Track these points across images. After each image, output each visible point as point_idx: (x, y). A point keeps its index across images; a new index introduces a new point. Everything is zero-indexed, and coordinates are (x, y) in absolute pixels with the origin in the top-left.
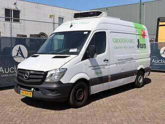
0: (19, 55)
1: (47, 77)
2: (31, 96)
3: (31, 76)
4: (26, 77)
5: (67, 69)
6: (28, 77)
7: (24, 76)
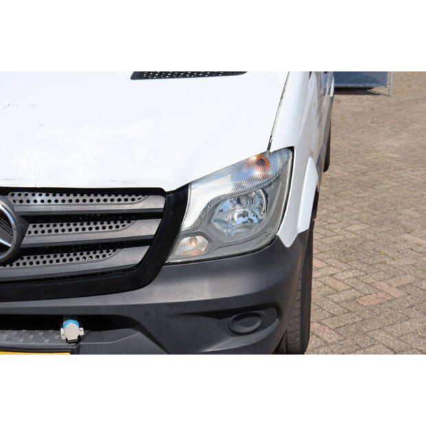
1: (188, 222)
3: (37, 236)
5: (292, 149)
6: (7, 248)
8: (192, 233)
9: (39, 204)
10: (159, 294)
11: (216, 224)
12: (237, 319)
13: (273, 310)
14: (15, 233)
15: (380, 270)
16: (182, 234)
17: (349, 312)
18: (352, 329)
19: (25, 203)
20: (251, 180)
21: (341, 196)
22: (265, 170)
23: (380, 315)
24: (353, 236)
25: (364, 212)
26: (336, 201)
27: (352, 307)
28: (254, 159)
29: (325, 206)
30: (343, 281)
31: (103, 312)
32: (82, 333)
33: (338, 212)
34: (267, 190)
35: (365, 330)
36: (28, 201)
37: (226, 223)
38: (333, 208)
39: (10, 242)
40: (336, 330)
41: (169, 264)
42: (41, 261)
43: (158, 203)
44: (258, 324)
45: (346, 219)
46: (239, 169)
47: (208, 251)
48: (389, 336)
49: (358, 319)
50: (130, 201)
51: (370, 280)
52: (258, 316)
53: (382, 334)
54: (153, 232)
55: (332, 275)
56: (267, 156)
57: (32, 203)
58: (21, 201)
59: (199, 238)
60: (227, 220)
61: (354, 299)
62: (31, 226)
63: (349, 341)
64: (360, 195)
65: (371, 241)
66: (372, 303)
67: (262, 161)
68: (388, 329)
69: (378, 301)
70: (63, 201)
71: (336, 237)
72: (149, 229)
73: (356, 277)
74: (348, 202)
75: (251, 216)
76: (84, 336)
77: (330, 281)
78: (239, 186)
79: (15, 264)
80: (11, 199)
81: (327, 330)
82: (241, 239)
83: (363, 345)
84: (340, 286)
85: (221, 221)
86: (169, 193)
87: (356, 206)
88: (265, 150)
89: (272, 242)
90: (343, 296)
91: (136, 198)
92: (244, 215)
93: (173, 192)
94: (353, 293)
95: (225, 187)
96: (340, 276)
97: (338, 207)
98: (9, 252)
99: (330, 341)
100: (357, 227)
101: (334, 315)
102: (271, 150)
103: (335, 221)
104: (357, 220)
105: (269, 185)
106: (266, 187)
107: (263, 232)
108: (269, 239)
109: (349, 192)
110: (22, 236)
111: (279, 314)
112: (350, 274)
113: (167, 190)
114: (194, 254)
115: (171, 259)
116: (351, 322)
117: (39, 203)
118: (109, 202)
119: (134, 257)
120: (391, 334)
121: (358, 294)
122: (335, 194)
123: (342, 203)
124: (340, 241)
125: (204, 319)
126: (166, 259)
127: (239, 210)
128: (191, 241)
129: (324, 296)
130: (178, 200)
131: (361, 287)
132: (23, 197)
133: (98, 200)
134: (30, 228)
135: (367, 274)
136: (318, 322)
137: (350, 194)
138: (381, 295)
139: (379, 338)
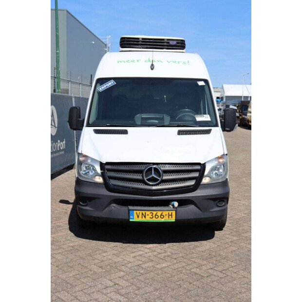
1: (206, 173)
2: (173, 220)
6: (159, 180)
7: (145, 179)
8: (207, 176)
9: (167, 168)
10: (199, 193)
12: (218, 202)
16: (204, 176)
20: (220, 162)
22: (223, 159)
34: (224, 165)
39: (159, 178)
41: (201, 185)
42: (167, 184)
43: (198, 167)
44: (224, 204)
50: (191, 167)
52: (224, 201)
54: (198, 176)
59: (208, 178)
79: (159, 185)
80: (159, 166)
91: (193, 166)
93: (202, 164)
95: (214, 163)
98: (159, 182)
105: (225, 163)
107: (224, 177)
108: (226, 179)
119: (192, 183)
125: (211, 201)
126: (200, 183)
128: (206, 179)
130: (203, 166)
132: (163, 165)
134: (164, 174)
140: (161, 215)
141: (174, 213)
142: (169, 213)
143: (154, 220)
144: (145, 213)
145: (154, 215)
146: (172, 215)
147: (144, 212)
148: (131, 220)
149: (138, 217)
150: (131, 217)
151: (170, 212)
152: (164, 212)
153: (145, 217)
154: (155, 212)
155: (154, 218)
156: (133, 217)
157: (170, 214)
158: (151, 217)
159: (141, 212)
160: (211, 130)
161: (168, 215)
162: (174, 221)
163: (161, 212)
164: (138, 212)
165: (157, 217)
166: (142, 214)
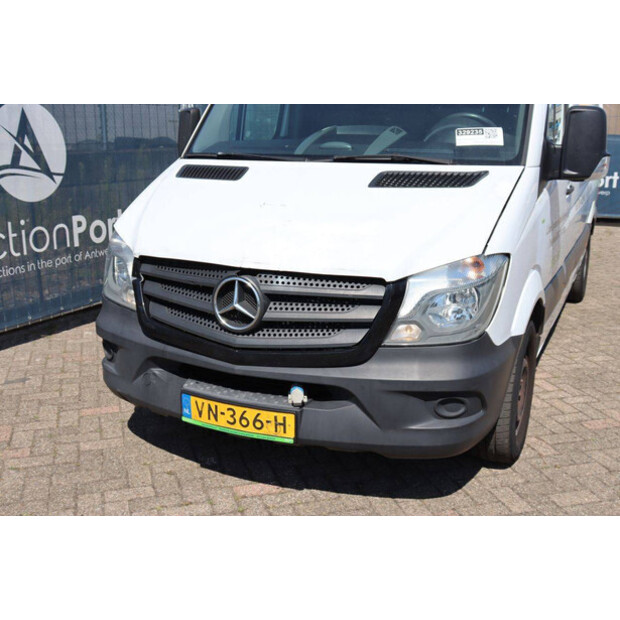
0: (26, 160)
1: (405, 311)
2: (288, 437)
3: (276, 312)
4: (233, 315)
5: (508, 255)
6: (251, 320)
7: (218, 312)
8: (408, 321)
10: (374, 371)
11: (430, 317)
12: (442, 403)
13: (477, 400)
14: (259, 308)
15: (614, 399)
16: (397, 321)
17: (571, 432)
18: (571, 447)
19: (269, 283)
20: (466, 279)
21: (590, 328)
22: (479, 271)
23: (603, 438)
24: (594, 365)
25: (612, 344)
26: (583, 332)
27: (576, 428)
28: (470, 261)
29: (570, 336)
30: (571, 405)
31: (326, 383)
32: (306, 400)
33: (582, 342)
34: (480, 289)
35: (584, 449)
36: (272, 282)
37: (441, 317)
38: (579, 338)
39: (254, 315)
40: (553, 446)
41: (385, 346)
42: (278, 334)
43: (378, 292)
44: (462, 411)
45: (589, 350)
46: (455, 267)
47: (420, 339)
48: (608, 457)
49: (578, 439)
50: (355, 288)
51: (601, 406)
52: (462, 403)
53: (601, 454)
54: (373, 317)
55: (562, 399)
56: (482, 259)
57: (275, 283)
58: (266, 282)
59: (414, 327)
60: (441, 314)
61: (580, 422)
62: (272, 303)
63: (564, 457)
64: (612, 329)
65: (612, 371)
66: (598, 427)
67: (478, 263)
68: (609, 451)
69: (605, 426)
70: (300, 284)
71: (575, 365)
72: (369, 313)
73: (586, 403)
74: (596, 334)
75: (464, 313)
76: (308, 403)
77: (557, 404)
78: (453, 283)
79: (256, 335)
80: (258, 279)
81: (544, 444)
82: (451, 331)
83: (578, 461)
84: (567, 409)
85: (436, 315)
86: (389, 283)
87: (604, 338)
88: (480, 253)
89: (480, 336)
90: (568, 418)
91: (361, 286)
92: (458, 312)
93: (393, 283)
94: (580, 416)
95: (442, 283)
96: (570, 400)
97: (584, 338)
98: (252, 324)
99: (544, 454)
100: (599, 358)
101: (554, 433)
102: (486, 254)
103: (577, 350)
104: (602, 351)
105: (483, 284)
106: (479, 286)
107: (473, 327)
108: (478, 334)
109: (600, 324)
110: (264, 311)
111: (484, 405)
112: (581, 399)
113: (388, 280)
114: (408, 340)
115: (387, 342)
116: (571, 440)
117: (280, 284)
118: (337, 287)
119: (354, 337)
120: (610, 456)
121: (585, 418)
122: (584, 326)
123: (589, 334)
124: (578, 369)
125: (413, 400)
126: (382, 342)
127: (454, 307)
128: (406, 329)
129: (549, 416)
130: (397, 290)
131: (590, 412)
132: (268, 278)
133: (329, 285)
134: (271, 305)
135: (599, 401)
136: (537, 437)
137: (601, 327)
138: (609, 421)
139: (596, 458)
140: (255, 420)
141: (291, 419)
142: (276, 418)
143: (237, 430)
144: (216, 407)
145: (237, 417)
146: (284, 424)
147: (213, 404)
148: (184, 419)
149: (200, 414)
150: (186, 411)
151: (280, 416)
152: (263, 413)
153: (216, 417)
154: (241, 410)
155: (237, 426)
156: (190, 411)
157: (280, 421)
158: (232, 420)
159: (206, 402)
160: (486, 173)
161: (273, 423)
162: (291, 441)
163: (257, 412)
164: (200, 401)
165: (244, 422)
166: (210, 409)
